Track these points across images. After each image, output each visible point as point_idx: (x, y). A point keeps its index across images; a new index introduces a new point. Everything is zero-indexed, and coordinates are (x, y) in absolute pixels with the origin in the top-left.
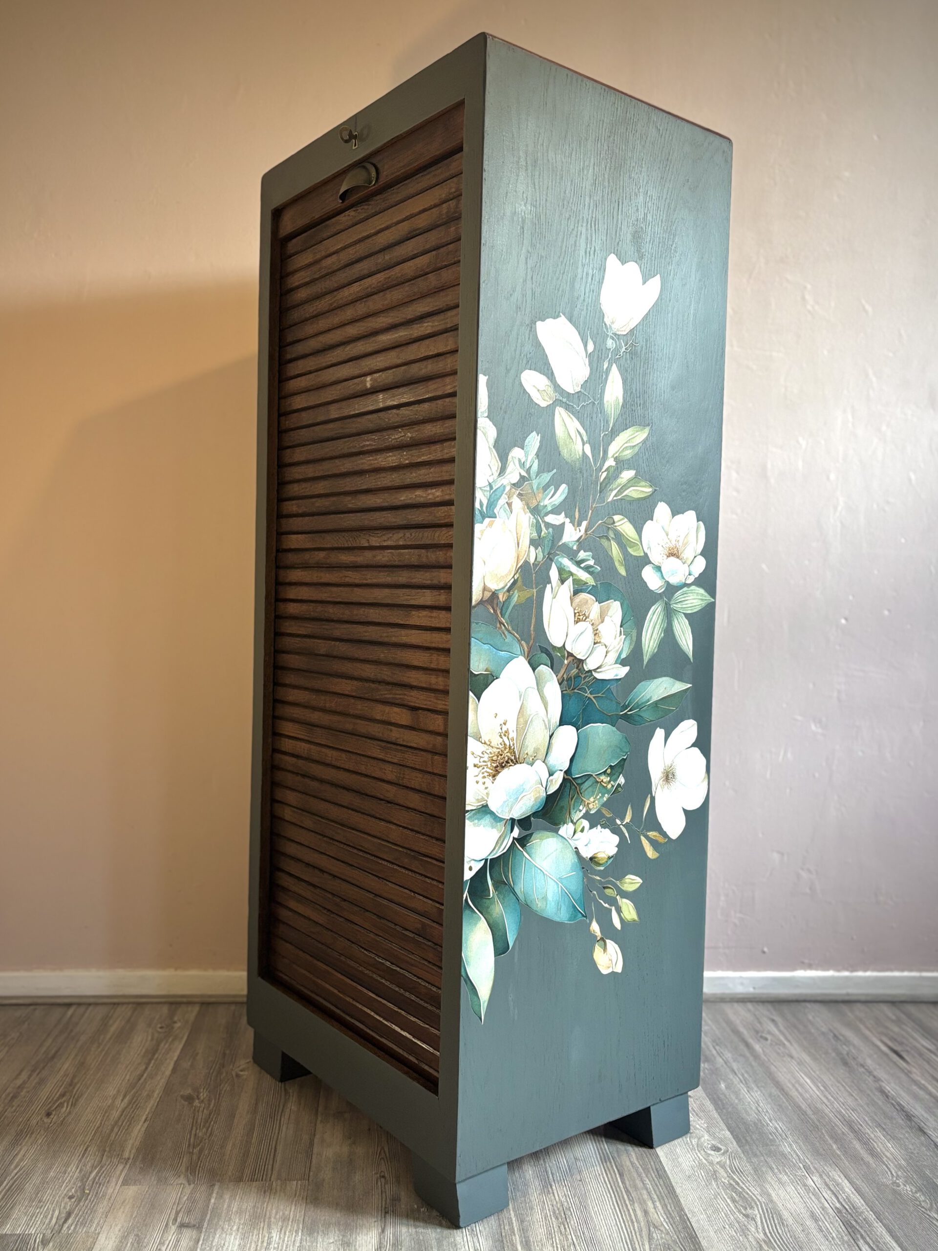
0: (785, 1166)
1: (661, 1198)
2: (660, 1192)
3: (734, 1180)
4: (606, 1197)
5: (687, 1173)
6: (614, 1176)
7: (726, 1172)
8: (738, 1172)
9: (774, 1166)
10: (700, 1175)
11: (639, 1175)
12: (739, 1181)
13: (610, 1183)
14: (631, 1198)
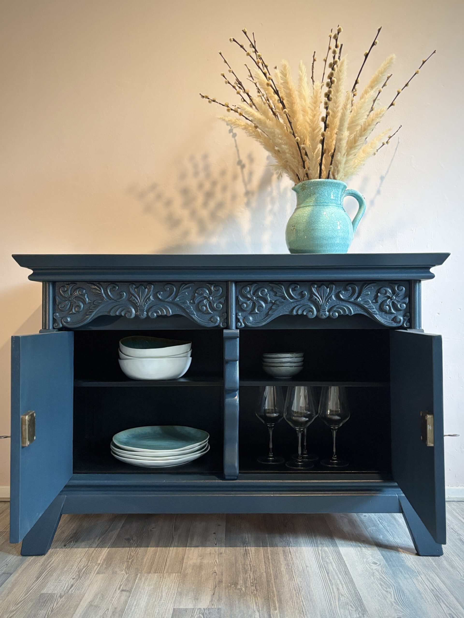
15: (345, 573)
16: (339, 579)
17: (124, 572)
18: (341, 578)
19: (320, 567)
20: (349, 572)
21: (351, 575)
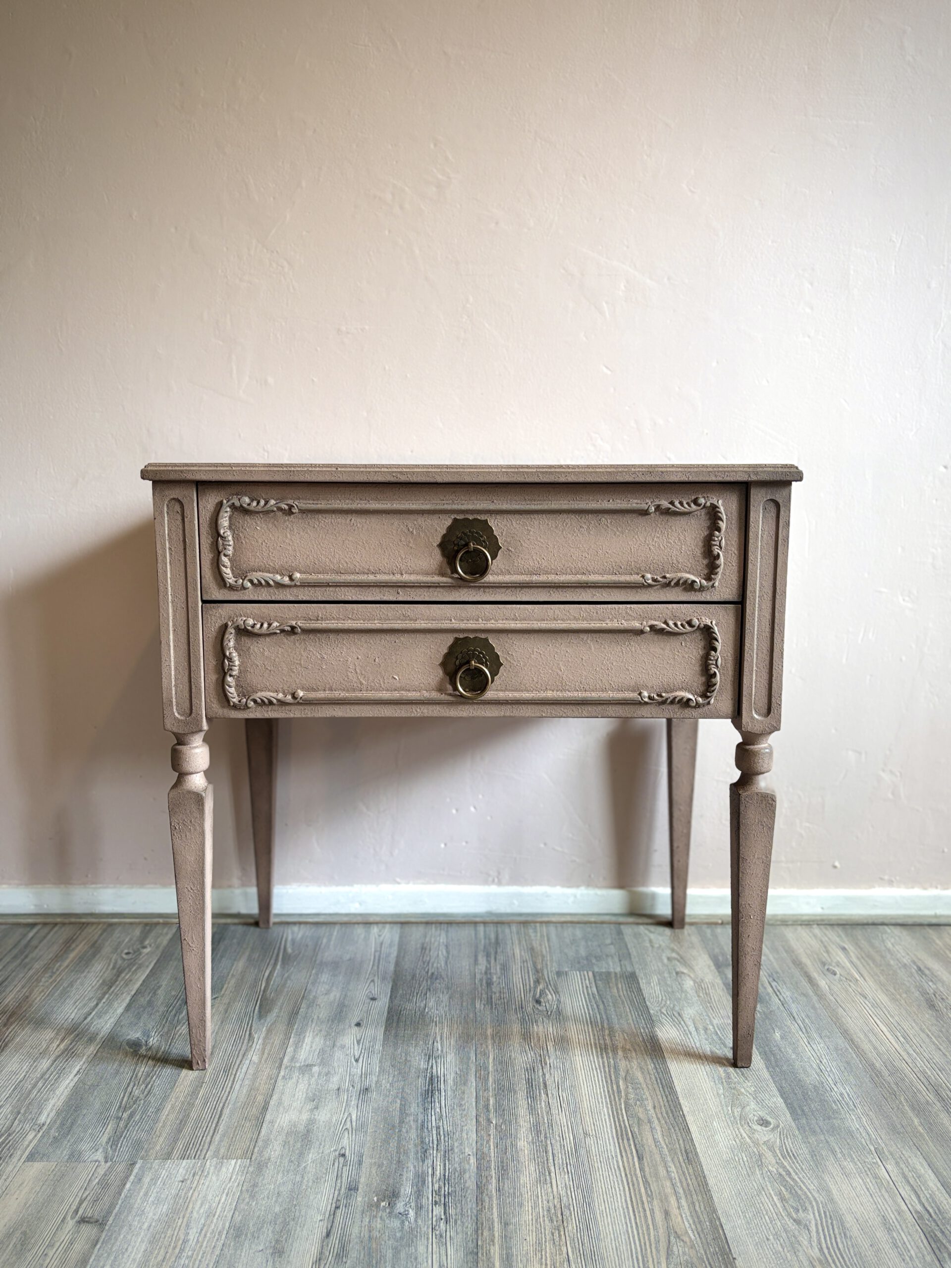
0: (851, 1149)
1: (688, 1193)
2: (688, 1185)
3: (784, 1167)
4: (617, 1189)
5: (724, 1157)
6: (630, 1160)
7: (775, 1156)
8: (790, 1157)
9: (837, 1149)
10: (741, 1160)
11: (663, 1159)
12: (791, 1170)
13: (625, 1169)
14: (649, 1192)
15: (685, 1157)
16: (671, 1179)
17: (99, 1156)
18: (674, 1175)
19: (622, 1134)
20: (696, 1154)
21: (700, 1164)
